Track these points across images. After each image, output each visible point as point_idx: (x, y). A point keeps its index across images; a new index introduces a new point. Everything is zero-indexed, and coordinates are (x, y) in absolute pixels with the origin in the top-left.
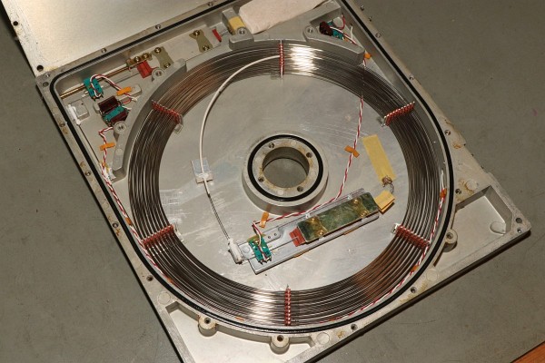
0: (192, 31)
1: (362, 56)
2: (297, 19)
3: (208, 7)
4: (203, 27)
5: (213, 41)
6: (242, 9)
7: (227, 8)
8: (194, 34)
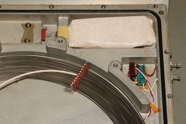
0: (25, 22)
1: (148, 108)
2: (113, 50)
3: (48, 9)
4: (37, 23)
5: (37, 37)
6: (74, 22)
7: (64, 16)
8: (26, 25)
